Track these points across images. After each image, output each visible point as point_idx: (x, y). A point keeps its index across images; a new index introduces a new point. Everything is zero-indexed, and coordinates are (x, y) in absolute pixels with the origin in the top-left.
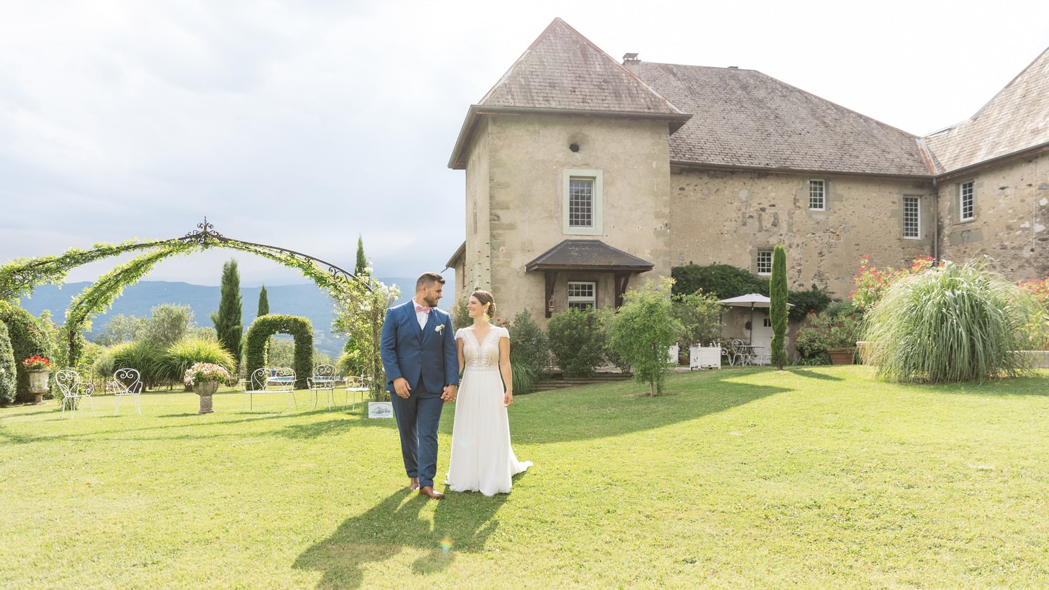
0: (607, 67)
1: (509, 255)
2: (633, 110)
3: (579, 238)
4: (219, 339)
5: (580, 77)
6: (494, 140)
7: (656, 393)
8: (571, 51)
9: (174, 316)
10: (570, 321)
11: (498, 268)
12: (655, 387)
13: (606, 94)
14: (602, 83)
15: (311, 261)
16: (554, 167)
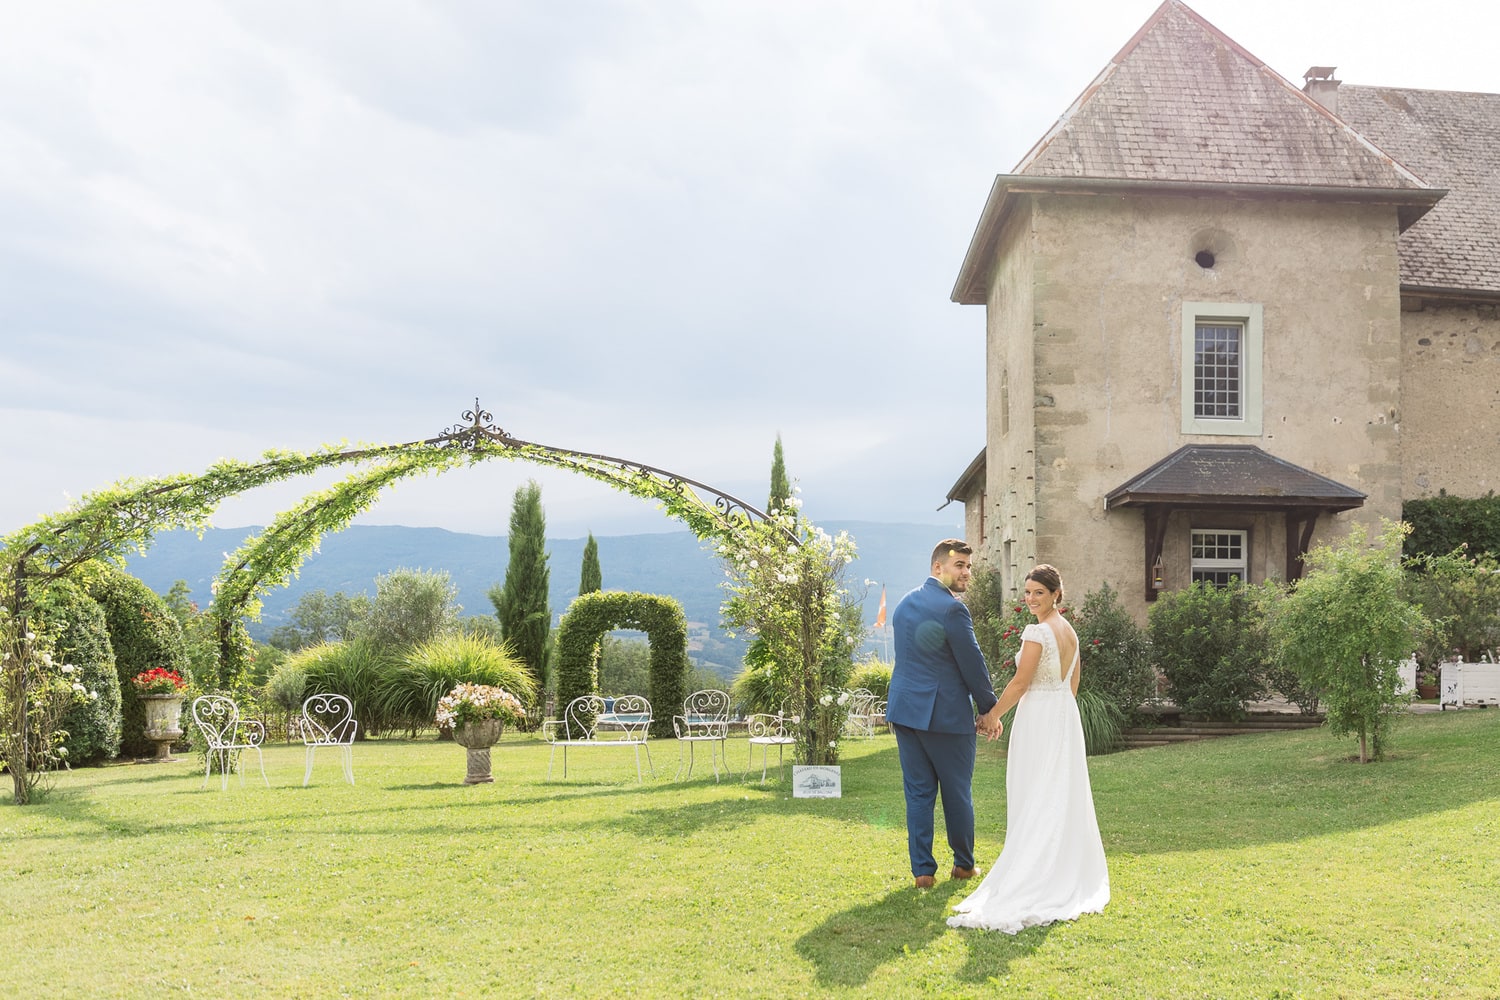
0: (1272, 95)
1: (1073, 475)
2: (1325, 182)
3: (1213, 441)
4: (505, 638)
5: (1217, 116)
6: (1042, 244)
7: (1370, 753)
8: (1199, 65)
9: (418, 593)
10: (1195, 608)
11: (1051, 501)
12: (1369, 744)
13: (1269, 150)
14: (1263, 129)
15: (682, 485)
16: (1164, 298)
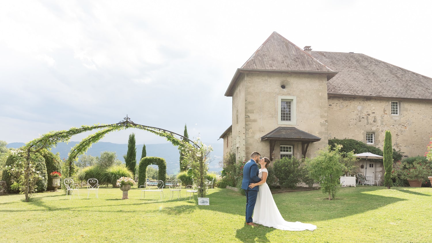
0: (298, 52)
1: (253, 133)
2: (310, 70)
3: (285, 126)
4: (127, 166)
5: (286, 56)
6: (247, 83)
7: (332, 197)
8: (281, 46)
9: (109, 156)
10: (284, 164)
11: (249, 139)
12: (331, 196)
13: (298, 63)
14: (296, 59)
15: (173, 134)
16: (274, 95)
